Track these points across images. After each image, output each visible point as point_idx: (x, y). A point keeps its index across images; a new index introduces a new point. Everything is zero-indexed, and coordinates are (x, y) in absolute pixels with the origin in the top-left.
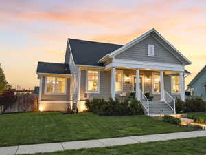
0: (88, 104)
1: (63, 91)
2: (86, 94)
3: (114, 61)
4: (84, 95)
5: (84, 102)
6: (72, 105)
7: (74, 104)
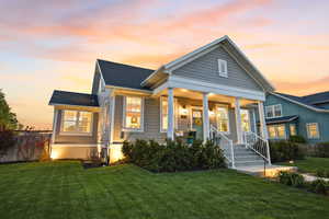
0: (126, 149)
1: (88, 130)
2: (123, 133)
3: (170, 78)
4: (120, 134)
5: (120, 147)
6: (99, 151)
7: (102, 149)
